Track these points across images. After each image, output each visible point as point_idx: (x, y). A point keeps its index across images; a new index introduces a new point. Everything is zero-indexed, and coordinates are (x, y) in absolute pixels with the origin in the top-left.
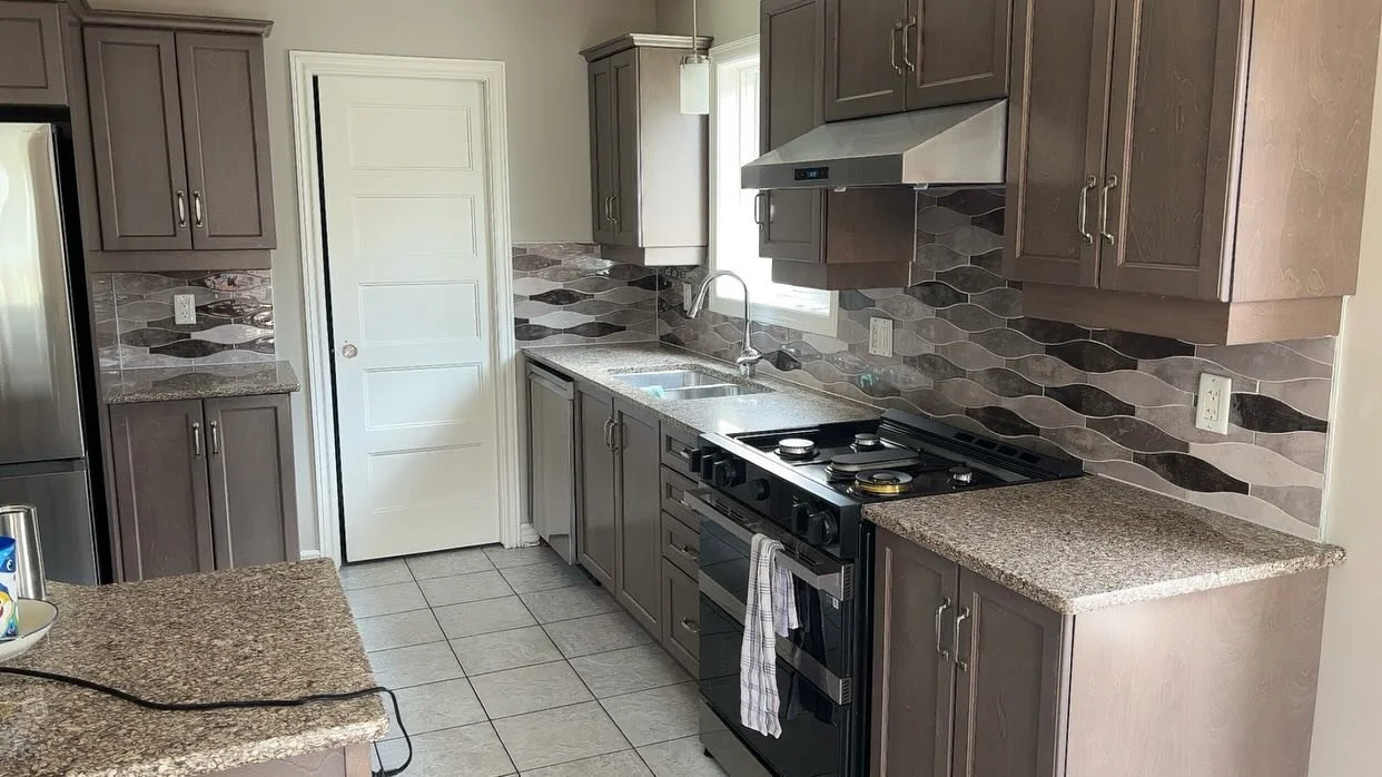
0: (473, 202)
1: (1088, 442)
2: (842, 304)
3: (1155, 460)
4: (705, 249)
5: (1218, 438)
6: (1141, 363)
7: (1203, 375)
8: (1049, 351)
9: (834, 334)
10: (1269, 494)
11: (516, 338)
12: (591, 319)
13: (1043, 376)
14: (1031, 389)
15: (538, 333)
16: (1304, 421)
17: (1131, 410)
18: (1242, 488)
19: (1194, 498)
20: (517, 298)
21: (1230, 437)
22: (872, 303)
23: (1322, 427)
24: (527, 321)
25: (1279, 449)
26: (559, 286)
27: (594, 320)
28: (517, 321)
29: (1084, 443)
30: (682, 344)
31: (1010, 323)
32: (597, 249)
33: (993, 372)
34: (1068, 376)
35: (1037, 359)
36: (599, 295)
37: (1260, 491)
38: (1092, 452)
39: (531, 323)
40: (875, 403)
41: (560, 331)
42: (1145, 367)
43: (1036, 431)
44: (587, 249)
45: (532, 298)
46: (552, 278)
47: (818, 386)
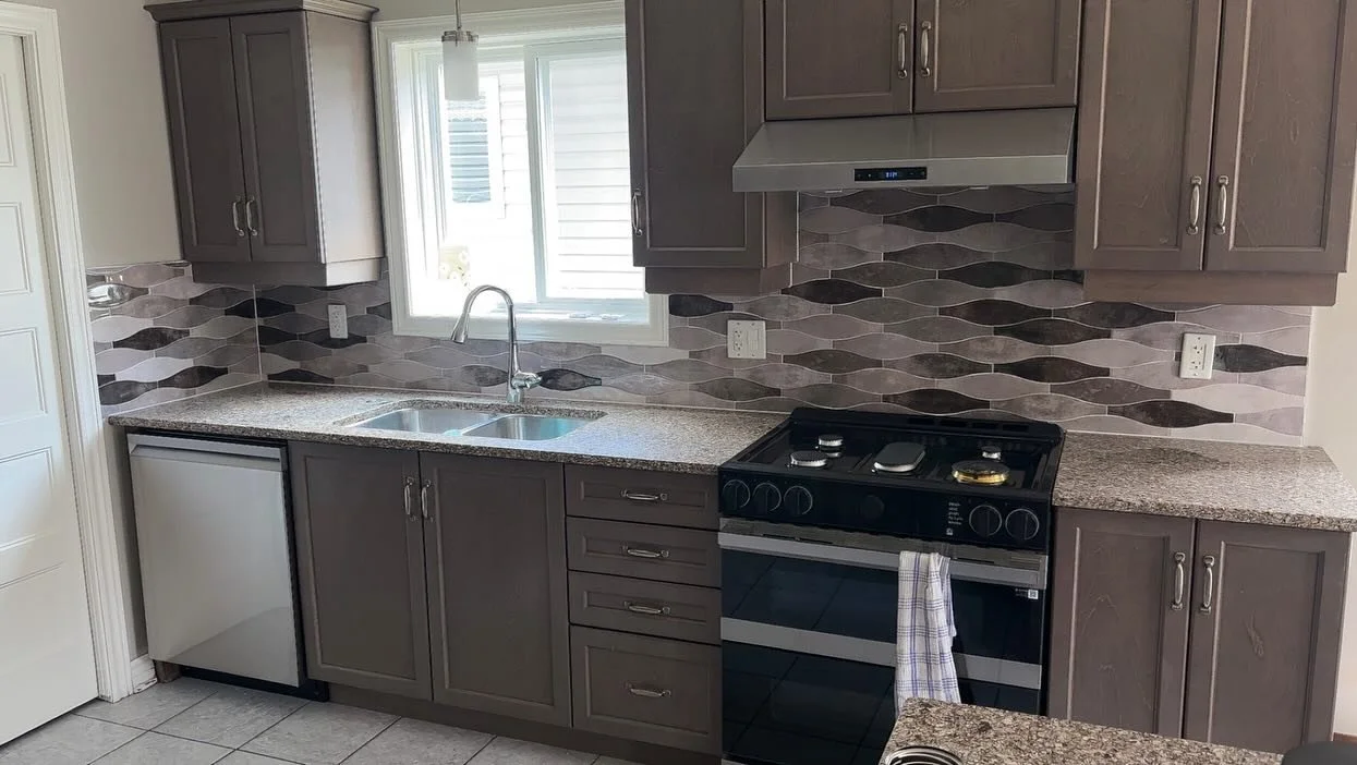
0: (19, 211)
1: (1053, 405)
2: (675, 309)
3: (1132, 409)
4: (382, 261)
5: (1202, 383)
6: (1116, 333)
7: (1187, 335)
8: (997, 332)
9: (666, 343)
10: (1254, 419)
11: (102, 403)
12: (189, 363)
13: (992, 355)
14: (976, 368)
15: (127, 391)
16: (1286, 360)
17: (1106, 372)
18: (1227, 418)
19: (1177, 434)
20: (98, 346)
21: (1214, 381)
22: (730, 307)
23: (1302, 361)
24: (113, 377)
25: (1265, 383)
26: (148, 324)
27: (192, 365)
28: (102, 379)
29: (1048, 407)
30: (332, 381)
31: (942, 312)
32: (189, 270)
33: (921, 358)
34: (1025, 351)
35: (983, 340)
36: (195, 332)
37: (1244, 418)
38: (1058, 413)
39: (118, 380)
40: (737, 406)
41: (154, 385)
42: (1119, 335)
43: (986, 404)
44: (176, 269)
45: (117, 344)
46: (139, 314)
47: (641, 399)
